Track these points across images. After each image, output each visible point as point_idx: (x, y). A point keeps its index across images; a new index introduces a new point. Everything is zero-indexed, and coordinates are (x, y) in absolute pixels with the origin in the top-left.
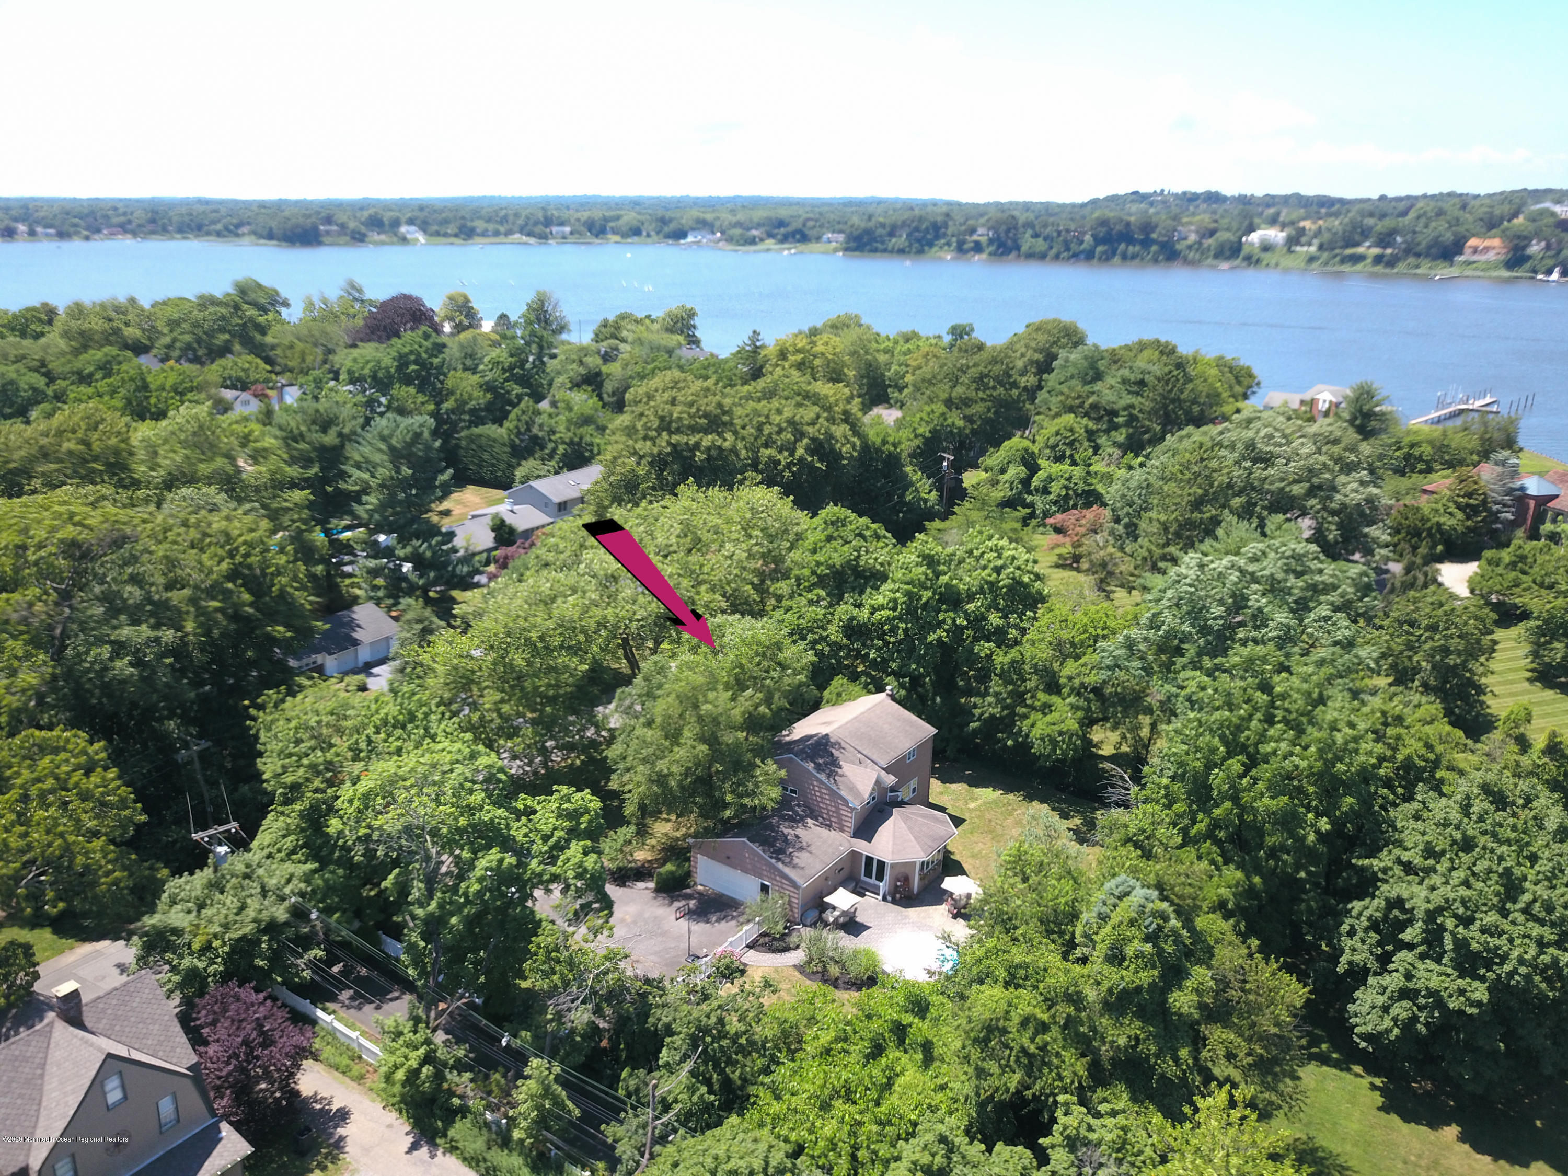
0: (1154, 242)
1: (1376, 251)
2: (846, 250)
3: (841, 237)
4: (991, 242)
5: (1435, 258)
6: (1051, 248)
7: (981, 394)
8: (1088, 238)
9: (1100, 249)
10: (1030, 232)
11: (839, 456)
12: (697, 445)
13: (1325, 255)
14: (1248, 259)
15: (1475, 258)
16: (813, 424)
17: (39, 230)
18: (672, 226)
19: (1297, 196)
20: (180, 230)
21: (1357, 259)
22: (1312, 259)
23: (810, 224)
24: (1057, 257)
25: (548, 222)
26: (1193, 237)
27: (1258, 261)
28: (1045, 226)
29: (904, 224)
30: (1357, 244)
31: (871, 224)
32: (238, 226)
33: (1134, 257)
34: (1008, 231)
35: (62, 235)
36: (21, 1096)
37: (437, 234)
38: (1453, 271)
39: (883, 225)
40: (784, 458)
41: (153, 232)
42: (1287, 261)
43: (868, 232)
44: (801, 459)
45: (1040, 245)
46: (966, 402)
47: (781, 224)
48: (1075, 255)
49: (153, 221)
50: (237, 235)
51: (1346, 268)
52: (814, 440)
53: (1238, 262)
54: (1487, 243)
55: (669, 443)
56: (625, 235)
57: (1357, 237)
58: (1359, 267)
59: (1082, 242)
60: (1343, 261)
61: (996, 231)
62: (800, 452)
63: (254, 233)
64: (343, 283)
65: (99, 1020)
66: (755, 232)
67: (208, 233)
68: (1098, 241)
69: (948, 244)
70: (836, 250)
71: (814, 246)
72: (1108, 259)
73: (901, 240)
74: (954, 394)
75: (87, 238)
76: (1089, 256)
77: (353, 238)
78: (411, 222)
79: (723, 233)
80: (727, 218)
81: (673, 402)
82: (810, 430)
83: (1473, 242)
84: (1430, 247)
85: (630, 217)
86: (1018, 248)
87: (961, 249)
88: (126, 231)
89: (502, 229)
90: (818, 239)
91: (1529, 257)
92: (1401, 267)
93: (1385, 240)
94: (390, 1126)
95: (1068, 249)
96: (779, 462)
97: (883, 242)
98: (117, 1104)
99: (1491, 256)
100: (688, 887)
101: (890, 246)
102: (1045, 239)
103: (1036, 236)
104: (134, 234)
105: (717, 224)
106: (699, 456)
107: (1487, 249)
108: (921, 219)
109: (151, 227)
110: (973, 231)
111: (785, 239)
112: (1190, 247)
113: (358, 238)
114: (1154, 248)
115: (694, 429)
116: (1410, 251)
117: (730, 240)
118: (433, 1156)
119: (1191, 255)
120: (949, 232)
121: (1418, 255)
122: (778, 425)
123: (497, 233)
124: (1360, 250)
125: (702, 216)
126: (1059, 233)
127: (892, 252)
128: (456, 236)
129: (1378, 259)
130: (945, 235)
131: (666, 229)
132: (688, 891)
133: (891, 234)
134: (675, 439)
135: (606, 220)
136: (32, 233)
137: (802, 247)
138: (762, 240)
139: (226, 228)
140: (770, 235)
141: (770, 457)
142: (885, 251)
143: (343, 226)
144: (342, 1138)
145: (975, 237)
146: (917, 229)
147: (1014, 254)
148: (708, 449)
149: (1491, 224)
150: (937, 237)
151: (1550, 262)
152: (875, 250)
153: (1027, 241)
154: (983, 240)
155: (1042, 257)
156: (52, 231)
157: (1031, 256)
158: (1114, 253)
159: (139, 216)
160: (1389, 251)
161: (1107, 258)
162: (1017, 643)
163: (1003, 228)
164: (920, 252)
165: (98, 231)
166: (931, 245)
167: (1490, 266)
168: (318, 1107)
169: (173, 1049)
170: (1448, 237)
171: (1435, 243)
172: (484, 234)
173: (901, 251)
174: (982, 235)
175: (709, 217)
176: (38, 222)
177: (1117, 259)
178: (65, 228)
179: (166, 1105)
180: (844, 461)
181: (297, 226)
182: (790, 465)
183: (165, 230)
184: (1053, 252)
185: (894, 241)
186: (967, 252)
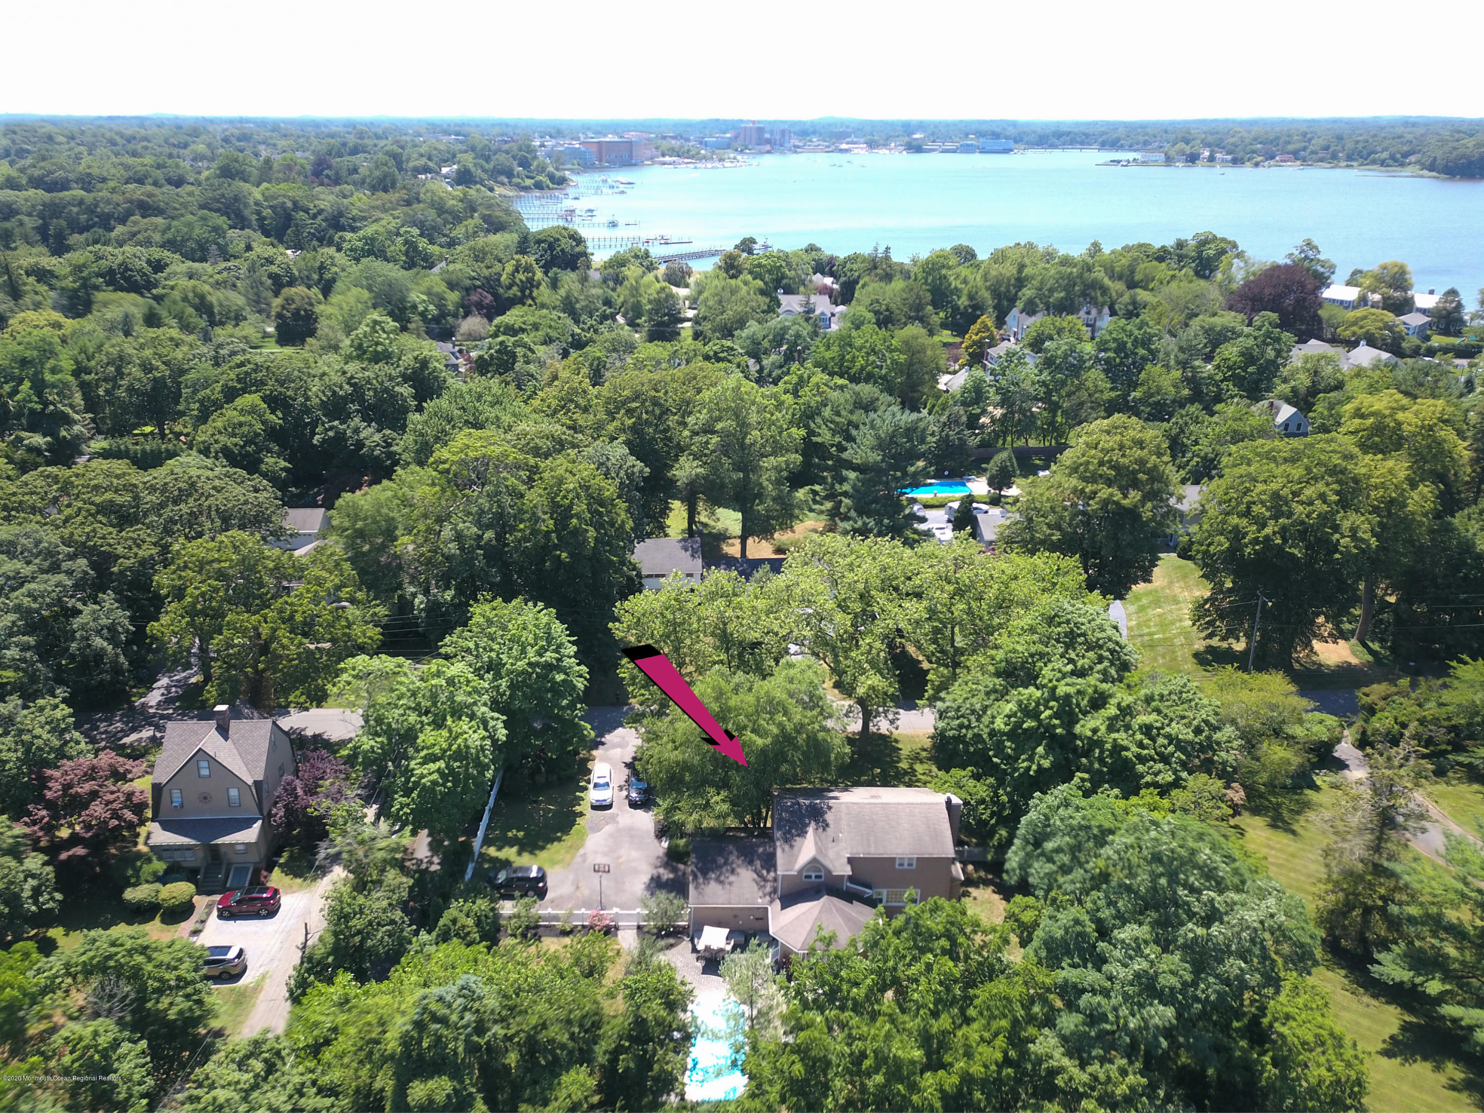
17: (1218, 155)
20: (1348, 159)
32: (1405, 155)
35: (1236, 162)
36: (183, 749)
41: (1322, 160)
49: (1326, 149)
50: (1402, 165)
65: (236, 733)
67: (1374, 162)
75: (1257, 165)
88: (1297, 159)
98: (206, 777)
104: (1304, 161)
109: (1323, 154)
139: (1392, 157)
156: (1229, 157)
165: (1272, 157)
169: (256, 767)
178: (1239, 156)
179: (234, 792)
180: (1337, 556)
181: (1463, 156)
182: (1256, 541)
183: (1334, 157)
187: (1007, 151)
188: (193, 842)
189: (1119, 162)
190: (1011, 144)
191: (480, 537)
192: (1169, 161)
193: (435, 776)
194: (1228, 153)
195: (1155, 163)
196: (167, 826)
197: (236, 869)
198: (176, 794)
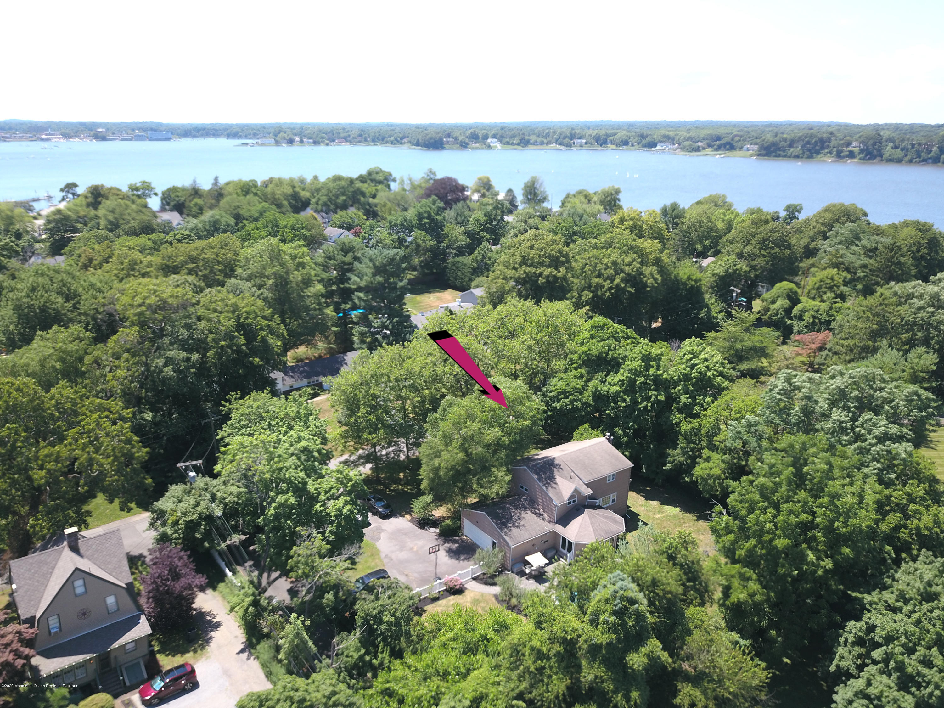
2: (759, 155)
3: (756, 147)
4: (861, 151)
6: (906, 155)
7: (763, 252)
8: (935, 149)
10: (891, 145)
11: (645, 285)
12: (541, 274)
16: (630, 264)
17: (305, 140)
18: (648, 139)
20: (373, 141)
23: (737, 138)
24: (911, 161)
25: (572, 137)
28: (903, 141)
29: (800, 139)
31: (777, 139)
32: (402, 139)
34: (875, 144)
35: (316, 143)
36: (38, 581)
37: (508, 143)
39: (785, 140)
40: (607, 284)
41: (360, 142)
43: (774, 144)
44: (618, 286)
45: (898, 153)
46: (752, 256)
47: (719, 138)
48: (925, 161)
49: (361, 135)
50: (401, 143)
52: (628, 275)
55: (525, 272)
56: (618, 145)
59: (930, 152)
61: (866, 144)
62: (617, 281)
63: (410, 142)
64: (426, 171)
65: (88, 550)
66: (700, 144)
67: (387, 142)
69: (830, 153)
70: (751, 156)
71: (737, 153)
73: (796, 150)
74: (745, 250)
75: (327, 145)
76: (935, 161)
77: (461, 146)
78: (494, 136)
79: (679, 144)
80: (683, 134)
81: (532, 248)
82: (627, 269)
85: (622, 134)
86: (881, 156)
87: (839, 156)
88: (347, 141)
89: (545, 141)
90: (741, 148)
94: (236, 637)
95: (919, 156)
96: (604, 286)
97: (784, 151)
98: (81, 595)
100: (458, 536)
101: (789, 153)
102: (902, 150)
103: (896, 147)
104: (351, 142)
105: (677, 138)
106: (541, 280)
108: (812, 136)
109: (359, 139)
110: (849, 144)
111: (719, 148)
113: (464, 145)
115: (542, 264)
117: (683, 149)
118: (248, 659)
120: (832, 145)
122: (606, 265)
123: (542, 143)
125: (667, 133)
126: (913, 146)
127: (790, 157)
128: (518, 144)
130: (828, 146)
131: (644, 142)
132: (457, 538)
133: (791, 146)
134: (528, 269)
135: (608, 135)
136: (301, 142)
137: (728, 153)
138: (704, 149)
139: (396, 139)
140: (709, 146)
141: (597, 284)
142: (785, 156)
143: (456, 139)
144: (211, 638)
145: (850, 148)
146: (808, 143)
147: (878, 159)
148: (548, 276)
150: (823, 148)
152: (779, 156)
153: (888, 151)
154: (856, 150)
155: (899, 161)
157: (890, 160)
159: (355, 133)
162: (697, 416)
163: (871, 142)
164: (810, 157)
165: (334, 141)
166: (818, 153)
168: (209, 618)
169: (121, 573)
172: (534, 144)
173: (797, 157)
174: (855, 147)
175: (671, 134)
176: (305, 136)
178: (318, 139)
179: (111, 600)
180: (648, 289)
181: (431, 138)
182: (610, 289)
183: (366, 140)
184: (906, 159)
185: (792, 150)
186: (844, 157)
187: (168, 139)
188: (88, 656)
189: (247, 144)
190: (170, 135)
191: (188, 360)
192: (277, 143)
193: (349, 507)
194: (310, 138)
195: (269, 145)
196: (48, 654)
197: (126, 668)
198: (53, 622)
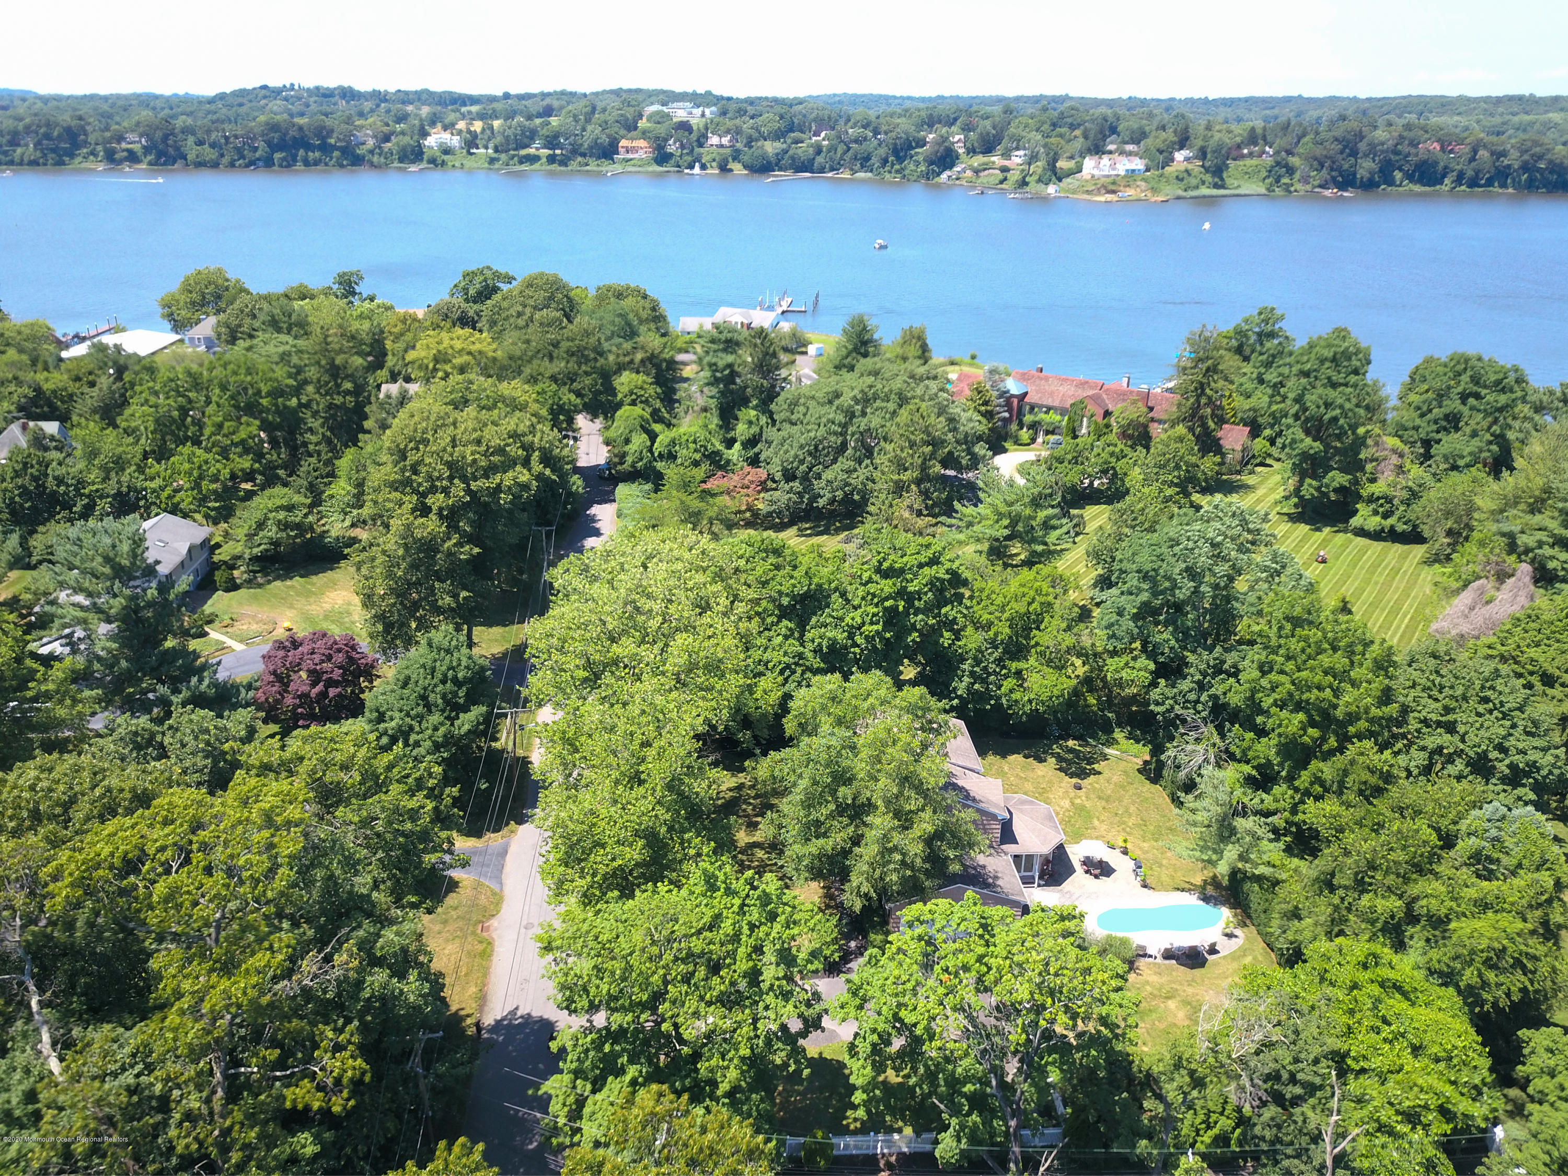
0: (334, 147)
1: (546, 152)
4: (147, 150)
5: (599, 158)
6: (222, 155)
8: (260, 144)
9: (277, 156)
10: (191, 140)
13: (503, 156)
14: (433, 161)
15: (630, 156)
19: (426, 91)
21: (533, 159)
22: (492, 161)
24: (232, 165)
26: (371, 143)
27: (443, 163)
28: (208, 130)
29: (27, 128)
30: (527, 146)
33: (316, 163)
34: (166, 137)
38: (618, 168)
42: (469, 162)
45: (210, 154)
46: (572, 378)
48: (252, 163)
51: (524, 167)
53: (424, 165)
54: (635, 144)
57: (526, 141)
58: (537, 166)
59: (256, 149)
60: (521, 163)
61: (149, 138)
68: (273, 147)
69: (93, 153)
72: (288, 166)
76: (268, 163)
83: (623, 143)
84: (591, 148)
86: (184, 158)
87: (110, 157)
91: (671, 155)
92: (573, 165)
93: (551, 142)
95: (241, 156)
97: (5, 154)
99: (641, 154)
101: (17, 158)
102: (213, 146)
103: (200, 143)
107: (634, 150)
108: (48, 124)
110: (120, 138)
112: (371, 152)
114: (336, 154)
116: (576, 151)
119: (375, 159)
120: (91, 139)
121: (584, 155)
124: (532, 151)
126: (227, 138)
127: (21, 163)
129: (551, 159)
130: (86, 143)
133: (14, 143)
145: (126, 146)
146: (47, 136)
147: (181, 162)
149: (631, 126)
150: (76, 146)
151: (689, 159)
153: (192, 151)
154: (136, 147)
155: (215, 165)
157: (200, 164)
158: (295, 160)
160: (558, 152)
161: (288, 164)
163: (159, 135)
164: (60, 163)
166: (72, 156)
167: (642, 163)
170: (604, 139)
171: (596, 144)
173: (34, 163)
174: (135, 142)
177: (299, 166)
184: (226, 160)
185: (19, 150)
186: (120, 162)
